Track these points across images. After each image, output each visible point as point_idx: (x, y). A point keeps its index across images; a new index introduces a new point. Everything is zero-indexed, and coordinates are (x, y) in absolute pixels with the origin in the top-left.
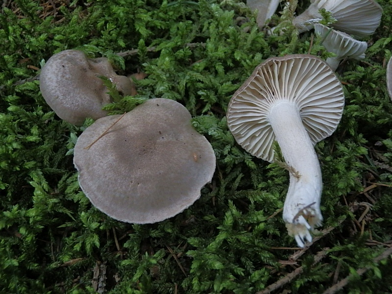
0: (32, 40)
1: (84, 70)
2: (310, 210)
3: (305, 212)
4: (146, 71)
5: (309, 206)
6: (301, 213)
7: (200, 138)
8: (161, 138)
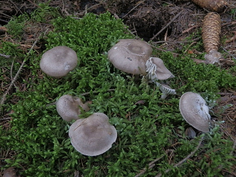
7: (112, 127)
8: (99, 127)
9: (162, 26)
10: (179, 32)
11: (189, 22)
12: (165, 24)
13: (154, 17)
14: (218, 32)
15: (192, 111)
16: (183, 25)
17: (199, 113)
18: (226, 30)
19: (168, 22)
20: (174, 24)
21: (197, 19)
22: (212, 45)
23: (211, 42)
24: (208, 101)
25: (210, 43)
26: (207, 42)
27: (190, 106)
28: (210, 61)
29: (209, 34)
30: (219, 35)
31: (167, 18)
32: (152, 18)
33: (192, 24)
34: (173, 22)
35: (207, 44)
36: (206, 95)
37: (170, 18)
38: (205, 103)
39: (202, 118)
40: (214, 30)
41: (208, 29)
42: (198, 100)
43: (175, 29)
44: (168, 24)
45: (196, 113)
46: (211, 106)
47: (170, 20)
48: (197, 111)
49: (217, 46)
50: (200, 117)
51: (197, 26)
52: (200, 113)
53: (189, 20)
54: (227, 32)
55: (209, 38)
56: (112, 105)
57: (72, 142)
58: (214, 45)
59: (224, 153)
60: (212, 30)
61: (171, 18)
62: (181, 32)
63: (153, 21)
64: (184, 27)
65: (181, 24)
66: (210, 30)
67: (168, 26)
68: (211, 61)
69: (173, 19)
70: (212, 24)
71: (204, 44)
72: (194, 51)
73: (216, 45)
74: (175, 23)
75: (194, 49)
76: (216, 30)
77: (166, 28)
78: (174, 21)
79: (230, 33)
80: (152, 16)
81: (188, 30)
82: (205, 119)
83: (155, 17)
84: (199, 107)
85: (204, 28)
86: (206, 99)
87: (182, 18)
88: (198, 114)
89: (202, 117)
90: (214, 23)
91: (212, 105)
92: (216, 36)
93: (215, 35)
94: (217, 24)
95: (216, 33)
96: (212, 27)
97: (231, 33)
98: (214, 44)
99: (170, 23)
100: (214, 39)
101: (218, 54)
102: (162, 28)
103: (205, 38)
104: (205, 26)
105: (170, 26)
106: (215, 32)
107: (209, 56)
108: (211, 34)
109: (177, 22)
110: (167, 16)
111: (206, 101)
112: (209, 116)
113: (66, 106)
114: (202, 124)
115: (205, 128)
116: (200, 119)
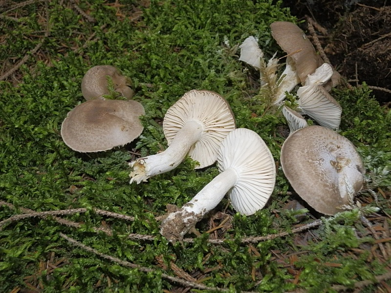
7: (138, 126)
8: (113, 113)
42: (338, 148)
57: (65, 122)
88: (312, 163)
91: (377, 179)
112: (348, 188)
113: (93, 75)
114: (312, 187)
115: (318, 201)
116: (313, 174)
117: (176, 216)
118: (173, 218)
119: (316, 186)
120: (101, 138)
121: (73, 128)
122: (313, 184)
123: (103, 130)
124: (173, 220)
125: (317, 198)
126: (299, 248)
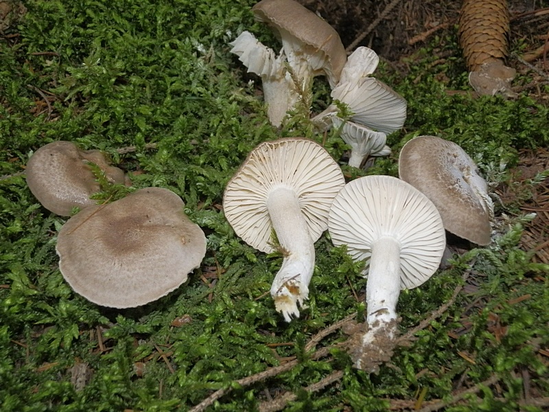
0: (22, 134)
1: (74, 160)
2: (293, 281)
3: (289, 283)
4: (139, 162)
5: (293, 278)
6: (285, 284)
7: (192, 225)
8: (148, 222)
9: (356, 30)
10: (402, 42)
11: (426, 18)
12: (364, 27)
13: (335, 8)
14: (502, 27)
15: (438, 180)
16: (409, 25)
17: (458, 188)
18: (522, 34)
19: (371, 22)
20: (386, 23)
21: (446, 9)
22: (486, 56)
23: (485, 49)
24: (482, 166)
25: (483, 52)
26: (474, 52)
27: (429, 166)
28: (485, 88)
29: (479, 32)
30: (503, 35)
31: (368, 12)
32: (329, 10)
33: (433, 21)
34: (383, 19)
35: (473, 56)
36: (478, 149)
37: (376, 11)
38: (474, 168)
39: (467, 202)
40: (491, 22)
41: (475, 21)
42: (455, 157)
43: (391, 37)
44: (371, 25)
45: (451, 187)
46: (493, 179)
47: (375, 17)
48: (452, 181)
49: (501, 58)
50: (461, 197)
51: (445, 24)
52: (460, 187)
53: (424, 13)
54: (525, 36)
55: (479, 42)
56: (200, 175)
57: (64, 267)
58: (492, 56)
59: (541, 304)
60: (486, 23)
61: (378, 10)
62: (407, 41)
63: (333, 17)
64: (413, 30)
65: (405, 22)
66: (481, 23)
67: (373, 30)
68: (488, 88)
69: (385, 12)
70: (484, 9)
71: (466, 57)
72: (440, 78)
73: (497, 56)
74: (388, 23)
75: (441, 74)
76: (496, 23)
77: (367, 35)
78: (387, 18)
79: (532, 39)
80: (328, 5)
81: (422, 37)
82: (476, 205)
83: (338, 8)
84: (457, 174)
85: (465, 21)
86: (477, 159)
87: (408, 7)
88: (454, 189)
89: (469, 199)
90: (491, 8)
91: (496, 178)
92: (496, 37)
93: (493, 33)
94: (497, 9)
95: (496, 30)
96: (484, 15)
97: (534, 40)
98: (492, 53)
99: (376, 22)
100: (492, 42)
101: (506, 71)
102: (356, 35)
103: (468, 42)
104: (466, 18)
105: (376, 31)
106: (495, 27)
107: (481, 75)
108: (484, 32)
109: (394, 18)
110: (369, 5)
111: (479, 167)
112: (488, 203)
113: (51, 167)
114: (468, 219)
115: (478, 232)
116: (461, 202)
117: (375, 336)
118: (372, 340)
119: (472, 215)
120: (159, 271)
121: (96, 274)
122: (467, 215)
123: (157, 257)
124: (372, 343)
125: (476, 230)
126: (470, 297)
